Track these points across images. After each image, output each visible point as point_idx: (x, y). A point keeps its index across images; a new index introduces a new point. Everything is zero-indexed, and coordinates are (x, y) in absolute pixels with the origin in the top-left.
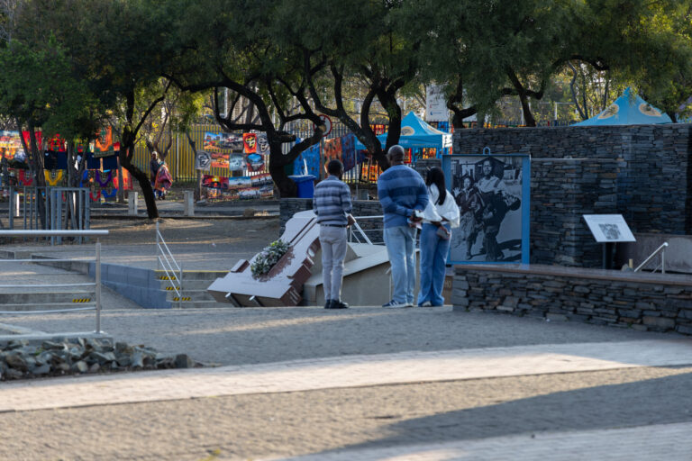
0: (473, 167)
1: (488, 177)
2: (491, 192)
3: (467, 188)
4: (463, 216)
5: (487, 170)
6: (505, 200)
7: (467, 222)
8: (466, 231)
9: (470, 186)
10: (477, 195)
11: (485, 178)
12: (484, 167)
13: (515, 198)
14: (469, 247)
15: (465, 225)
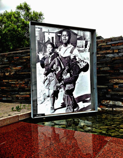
0: (54, 35)
1: (66, 45)
2: (68, 57)
3: (49, 53)
4: (46, 76)
5: (64, 39)
6: (79, 63)
7: (50, 81)
8: (49, 89)
9: (52, 51)
10: (58, 59)
11: (63, 45)
12: (63, 36)
13: (85, 62)
14: (52, 102)
15: (49, 84)
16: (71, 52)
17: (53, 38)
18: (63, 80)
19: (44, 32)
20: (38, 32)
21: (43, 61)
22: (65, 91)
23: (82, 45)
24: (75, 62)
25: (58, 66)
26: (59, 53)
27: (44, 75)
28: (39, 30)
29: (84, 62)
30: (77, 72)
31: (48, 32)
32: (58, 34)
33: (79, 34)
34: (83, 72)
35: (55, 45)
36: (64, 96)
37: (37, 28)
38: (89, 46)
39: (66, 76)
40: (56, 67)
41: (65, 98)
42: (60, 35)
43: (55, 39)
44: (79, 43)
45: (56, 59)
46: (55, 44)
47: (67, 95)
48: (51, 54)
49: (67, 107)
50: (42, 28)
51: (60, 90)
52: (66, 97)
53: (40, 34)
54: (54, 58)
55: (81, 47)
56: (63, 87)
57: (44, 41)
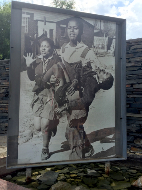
2: (78, 63)
3: (45, 55)
4: (38, 95)
5: (72, 33)
6: (95, 75)
7: (43, 103)
8: (42, 117)
9: (49, 53)
10: (59, 66)
11: (69, 43)
12: (69, 28)
13: (107, 73)
14: (46, 141)
15: (42, 108)
16: (83, 56)
17: (51, 31)
18: (67, 102)
19: (37, 21)
20: (26, 20)
21: (33, 68)
22: (70, 121)
23: (103, 44)
24: (90, 73)
25: (58, 78)
26: (61, 56)
27: (34, 93)
28: (29, 16)
29: (104, 73)
30: (93, 89)
31: (43, 21)
32: (61, 26)
33: (97, 26)
34: (103, 90)
35: (55, 43)
36: (68, 129)
37: (24, 13)
38: (114, 48)
39: (72, 95)
40: (56, 79)
41: (70, 134)
42: (65, 26)
43: (56, 32)
44: (97, 41)
45: (55, 66)
46: (54, 41)
47: (73, 129)
48: (46, 57)
49: (73, 149)
50: (33, 14)
51: (61, 120)
52: (72, 133)
53: (29, 23)
54: (53, 65)
55: (99, 48)
56: (66, 115)
57: (36, 34)
